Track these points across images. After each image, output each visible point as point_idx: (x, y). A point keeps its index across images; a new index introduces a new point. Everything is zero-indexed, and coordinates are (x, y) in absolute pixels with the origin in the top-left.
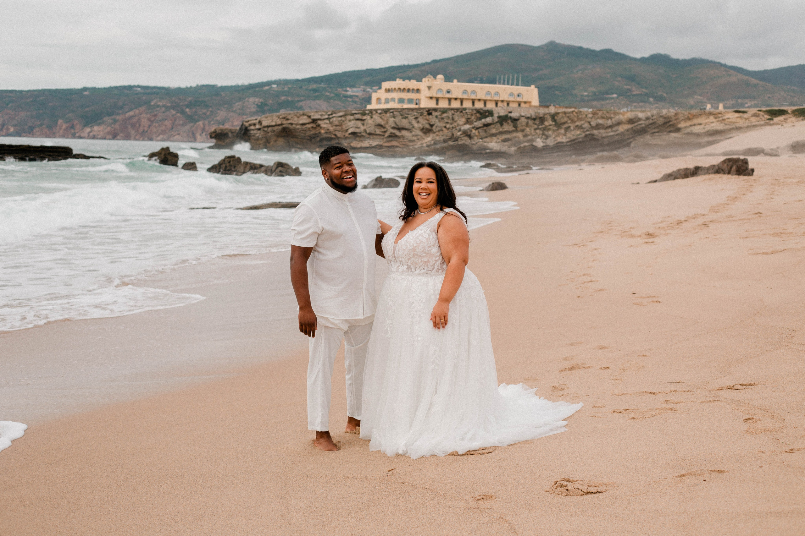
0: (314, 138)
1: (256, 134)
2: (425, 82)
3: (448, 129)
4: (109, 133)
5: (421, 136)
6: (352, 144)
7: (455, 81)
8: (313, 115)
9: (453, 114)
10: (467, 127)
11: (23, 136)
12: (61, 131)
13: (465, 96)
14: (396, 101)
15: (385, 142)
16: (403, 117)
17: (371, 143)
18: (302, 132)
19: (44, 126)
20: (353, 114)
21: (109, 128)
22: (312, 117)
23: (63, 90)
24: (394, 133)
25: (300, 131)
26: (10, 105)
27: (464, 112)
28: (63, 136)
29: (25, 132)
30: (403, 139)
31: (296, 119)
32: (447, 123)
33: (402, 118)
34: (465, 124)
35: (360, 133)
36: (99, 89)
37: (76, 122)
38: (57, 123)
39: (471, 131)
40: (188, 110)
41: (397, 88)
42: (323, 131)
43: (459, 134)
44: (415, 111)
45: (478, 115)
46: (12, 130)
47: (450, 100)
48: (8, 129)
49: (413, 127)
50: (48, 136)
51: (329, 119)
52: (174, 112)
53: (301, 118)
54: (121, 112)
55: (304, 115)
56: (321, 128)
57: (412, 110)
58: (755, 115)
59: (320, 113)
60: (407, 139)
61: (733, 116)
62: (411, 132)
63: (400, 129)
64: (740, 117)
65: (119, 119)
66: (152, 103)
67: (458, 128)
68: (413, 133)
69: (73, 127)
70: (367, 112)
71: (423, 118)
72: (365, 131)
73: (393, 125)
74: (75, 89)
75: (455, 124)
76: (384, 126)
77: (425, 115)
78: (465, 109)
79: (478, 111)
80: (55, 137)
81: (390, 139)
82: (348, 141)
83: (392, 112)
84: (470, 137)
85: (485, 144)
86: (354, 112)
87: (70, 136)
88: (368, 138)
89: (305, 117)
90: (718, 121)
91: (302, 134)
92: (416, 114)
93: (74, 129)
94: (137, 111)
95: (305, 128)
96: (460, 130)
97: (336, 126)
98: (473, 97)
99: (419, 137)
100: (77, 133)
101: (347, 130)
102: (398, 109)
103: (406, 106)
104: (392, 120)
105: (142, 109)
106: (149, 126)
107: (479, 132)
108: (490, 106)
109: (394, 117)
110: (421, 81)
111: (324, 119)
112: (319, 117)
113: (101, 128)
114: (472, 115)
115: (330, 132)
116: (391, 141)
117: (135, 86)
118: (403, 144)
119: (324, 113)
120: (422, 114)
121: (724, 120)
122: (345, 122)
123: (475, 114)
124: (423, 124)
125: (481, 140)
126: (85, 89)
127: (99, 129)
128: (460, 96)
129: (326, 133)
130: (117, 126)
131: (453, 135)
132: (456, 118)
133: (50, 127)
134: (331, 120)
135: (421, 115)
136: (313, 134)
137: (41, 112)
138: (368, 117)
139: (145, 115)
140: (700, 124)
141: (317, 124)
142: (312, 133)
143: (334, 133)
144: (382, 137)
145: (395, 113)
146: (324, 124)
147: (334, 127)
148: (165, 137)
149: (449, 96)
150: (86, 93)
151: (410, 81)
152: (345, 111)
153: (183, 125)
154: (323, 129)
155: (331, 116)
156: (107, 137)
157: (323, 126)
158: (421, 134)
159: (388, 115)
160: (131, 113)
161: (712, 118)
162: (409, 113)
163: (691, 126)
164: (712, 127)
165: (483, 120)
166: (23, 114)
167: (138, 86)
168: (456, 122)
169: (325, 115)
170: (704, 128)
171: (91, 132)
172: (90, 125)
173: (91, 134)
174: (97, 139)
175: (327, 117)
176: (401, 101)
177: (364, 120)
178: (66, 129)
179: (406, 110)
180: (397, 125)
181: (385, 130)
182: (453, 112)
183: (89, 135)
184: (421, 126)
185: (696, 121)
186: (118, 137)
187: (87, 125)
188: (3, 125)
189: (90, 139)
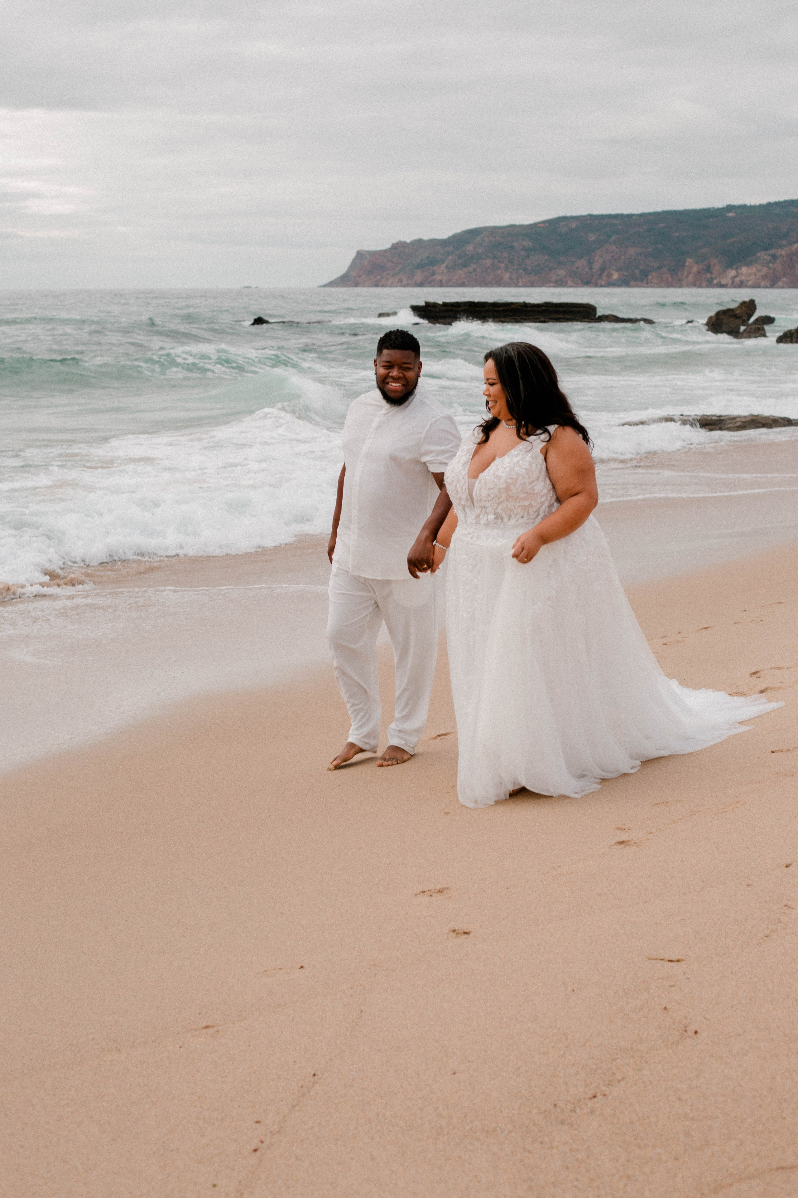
4: (764, 277)
11: (633, 287)
12: (691, 277)
19: (665, 269)
23: (695, 211)
26: (613, 238)
28: (694, 284)
29: (636, 280)
36: (750, 207)
37: (714, 261)
38: (683, 266)
46: (615, 276)
48: (610, 276)
50: (670, 285)
54: (784, 242)
65: (781, 255)
69: (708, 269)
74: (713, 208)
80: (681, 286)
87: (704, 284)
93: (711, 273)
100: (715, 278)
113: (752, 270)
126: (730, 208)
127: (750, 272)
130: (778, 266)
133: (673, 271)
137: (660, 246)
150: (730, 214)
156: (762, 284)
166: (632, 251)
171: (736, 276)
172: (735, 266)
173: (737, 280)
174: (746, 287)
178: (699, 272)
183: (733, 282)
186: (780, 284)
187: (730, 265)
188: (602, 269)
189: (735, 287)
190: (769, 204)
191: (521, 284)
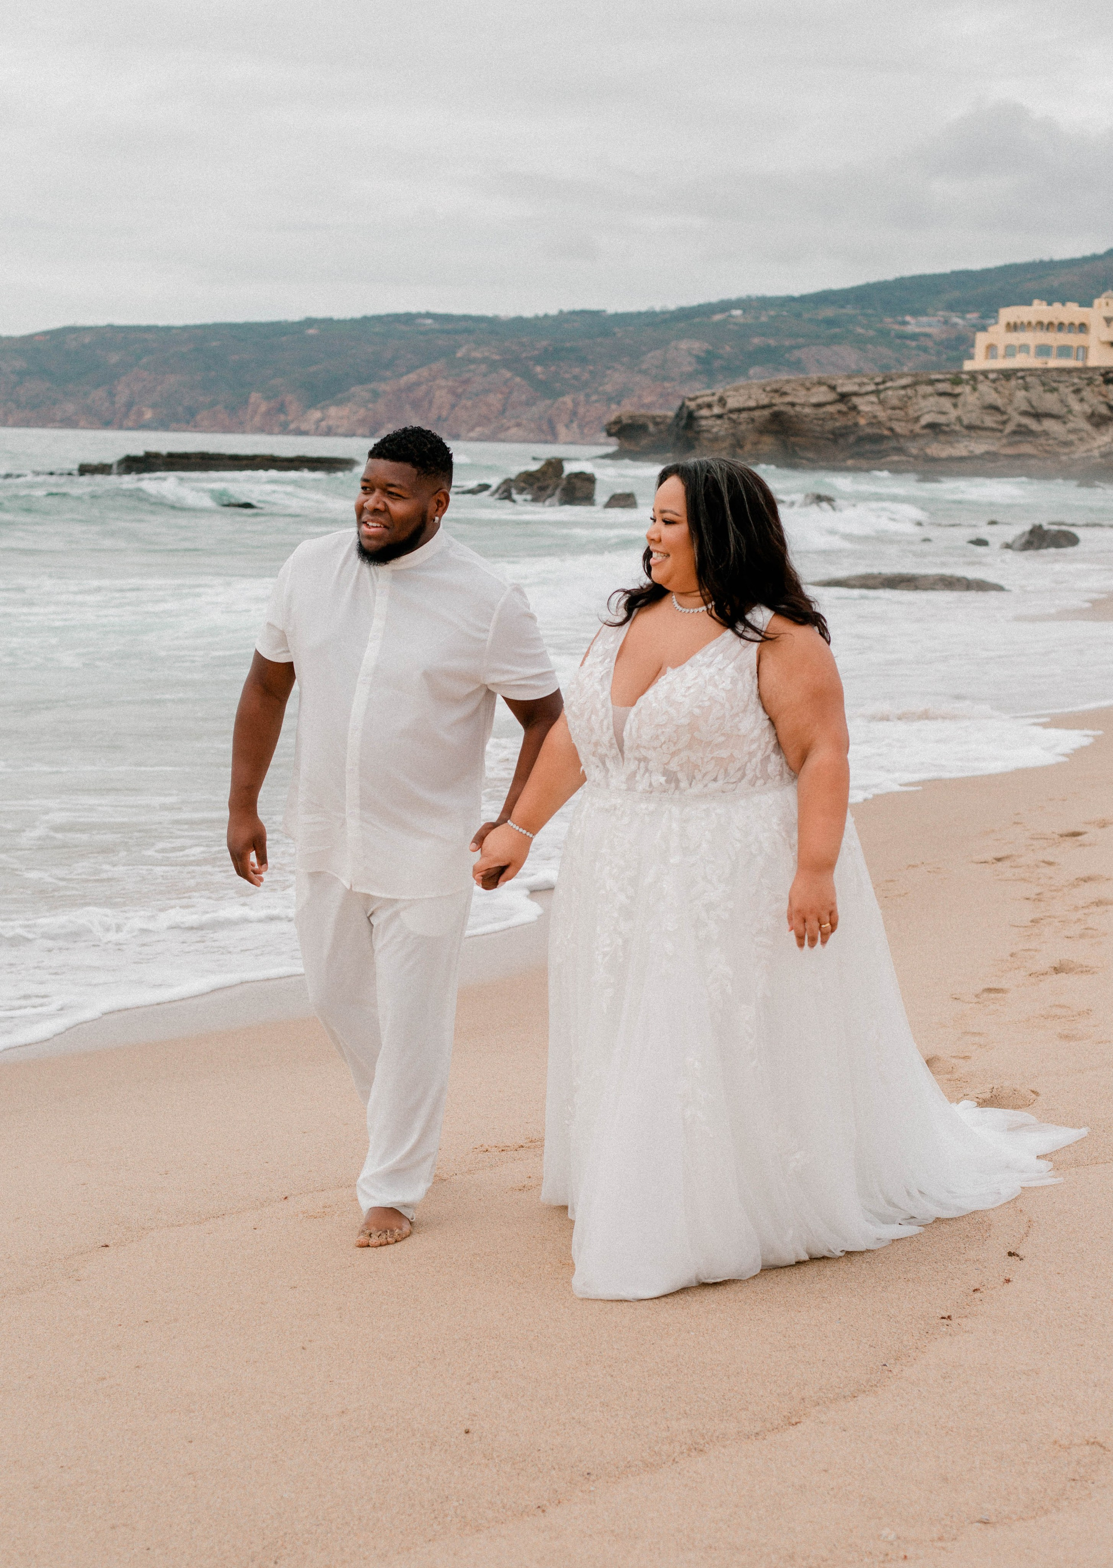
0: (842, 435)
1: (713, 427)
2: (1100, 306)
4: (362, 422)
5: (1088, 434)
6: (929, 451)
8: (843, 385)
11: (175, 430)
12: (257, 419)
14: (1032, 350)
15: (1004, 446)
16: (1046, 388)
17: (971, 449)
18: (815, 421)
19: (221, 406)
20: (932, 382)
21: (362, 412)
22: (840, 390)
23: (260, 325)
24: (1026, 426)
25: (811, 422)
26: (144, 360)
28: (261, 430)
29: (177, 420)
30: (1047, 440)
31: (803, 392)
33: (1045, 391)
35: (948, 425)
36: (339, 322)
37: (289, 398)
38: (246, 402)
40: (539, 369)
41: (1034, 322)
42: (862, 422)
44: (1074, 374)
48: (140, 414)
49: (1070, 411)
50: (227, 429)
51: (877, 392)
52: (508, 375)
53: (814, 390)
54: (388, 373)
55: (820, 383)
56: (859, 412)
57: (1069, 371)
59: (857, 380)
60: (1055, 439)
62: (1065, 423)
63: (1038, 416)
65: (385, 391)
66: (459, 354)
68: (1070, 425)
69: (282, 408)
70: (964, 377)
71: (1093, 391)
72: (959, 419)
73: (1025, 407)
74: (286, 322)
76: (1002, 409)
77: (1097, 383)
80: (244, 432)
81: (1017, 438)
82: (921, 442)
83: (1023, 378)
86: (934, 376)
87: (276, 430)
88: (964, 436)
89: (824, 389)
91: (818, 429)
92: (1076, 380)
93: (286, 414)
94: (424, 372)
95: (824, 413)
97: (894, 408)
99: (1084, 435)
100: (292, 421)
101: (917, 419)
102: (1036, 369)
103: (1053, 363)
104: (1021, 394)
105: (437, 366)
106: (453, 406)
109: (1026, 388)
110: (1090, 305)
111: (867, 393)
112: (855, 388)
113: (344, 411)
115: (880, 422)
116: (1020, 442)
117: (419, 315)
118: (1046, 451)
119: (865, 380)
120: (1090, 382)
122: (914, 400)
124: (1091, 406)
126: (310, 322)
127: (341, 414)
129: (871, 424)
130: (380, 406)
133: (232, 410)
134: (882, 396)
135: (1088, 385)
136: (839, 428)
137: (213, 374)
138: (967, 389)
139: (443, 383)
141: (850, 404)
142: (838, 424)
143: (888, 424)
144: (999, 434)
145: (1028, 379)
146: (865, 405)
147: (889, 412)
148: (487, 431)
150: (311, 332)
151: (1064, 304)
152: (915, 375)
153: (528, 404)
154: (863, 416)
155: (881, 387)
157: (863, 408)
158: (1087, 427)
159: (1013, 382)
160: (412, 377)
162: (1062, 379)
166: (172, 380)
167: (428, 315)
169: (868, 384)
171: (322, 420)
172: (319, 405)
173: (323, 424)
174: (336, 434)
175: (872, 387)
176: (1043, 350)
177: (956, 396)
178: (268, 413)
179: (1054, 374)
180: (1032, 407)
181: (1005, 417)
184: (1089, 410)
187: (312, 404)
188: (129, 405)
189: (321, 435)
190: (366, 320)
191: (11, 421)
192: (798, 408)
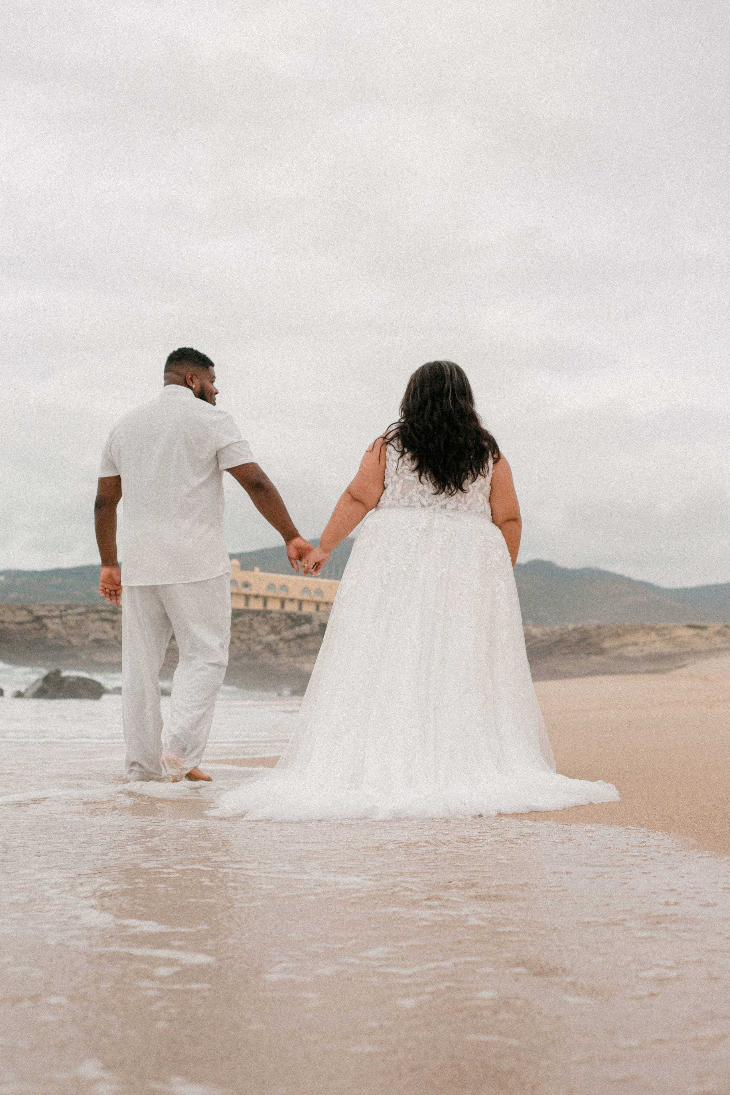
3: (243, 641)
6: (95, 658)
7: (257, 570)
8: (37, 610)
9: (251, 619)
10: (272, 637)
13: (270, 593)
18: (18, 634)
20: (98, 612)
22: (35, 613)
25: (16, 633)
27: (268, 616)
31: (10, 614)
32: (242, 632)
34: (269, 634)
35: (108, 640)
39: (278, 644)
42: (50, 635)
43: (258, 648)
45: (289, 622)
47: (247, 597)
51: (60, 617)
53: (18, 613)
55: (22, 608)
56: (48, 630)
58: (719, 633)
59: (48, 608)
61: (686, 634)
64: (697, 635)
67: (257, 639)
75: (253, 634)
78: (269, 612)
79: (289, 616)
82: (89, 651)
84: (276, 653)
85: (298, 665)
86: (99, 608)
89: (24, 612)
90: (663, 640)
95: (24, 629)
96: (261, 643)
97: (71, 627)
98: (283, 594)
101: (87, 636)
107: (289, 647)
108: (308, 609)
111: (54, 617)
112: (46, 613)
114: (279, 621)
115: (61, 637)
119: (53, 608)
121: (673, 638)
122: (86, 623)
123: (285, 620)
125: (292, 659)
128: (263, 592)
129: (55, 638)
131: (250, 649)
132: (256, 625)
134: (64, 619)
140: (636, 644)
141: (42, 624)
142: (33, 637)
143: (67, 638)
146: (53, 625)
147: (68, 630)
149: (246, 591)
152: (87, 606)
154: (50, 632)
155: (64, 613)
157: (50, 626)
161: (653, 636)
163: (622, 646)
164: (654, 649)
165: (297, 630)
168: (254, 630)
169: (55, 611)
170: (642, 651)
175: (57, 613)
182: (251, 615)
185: (628, 639)
192: (6, 625)
